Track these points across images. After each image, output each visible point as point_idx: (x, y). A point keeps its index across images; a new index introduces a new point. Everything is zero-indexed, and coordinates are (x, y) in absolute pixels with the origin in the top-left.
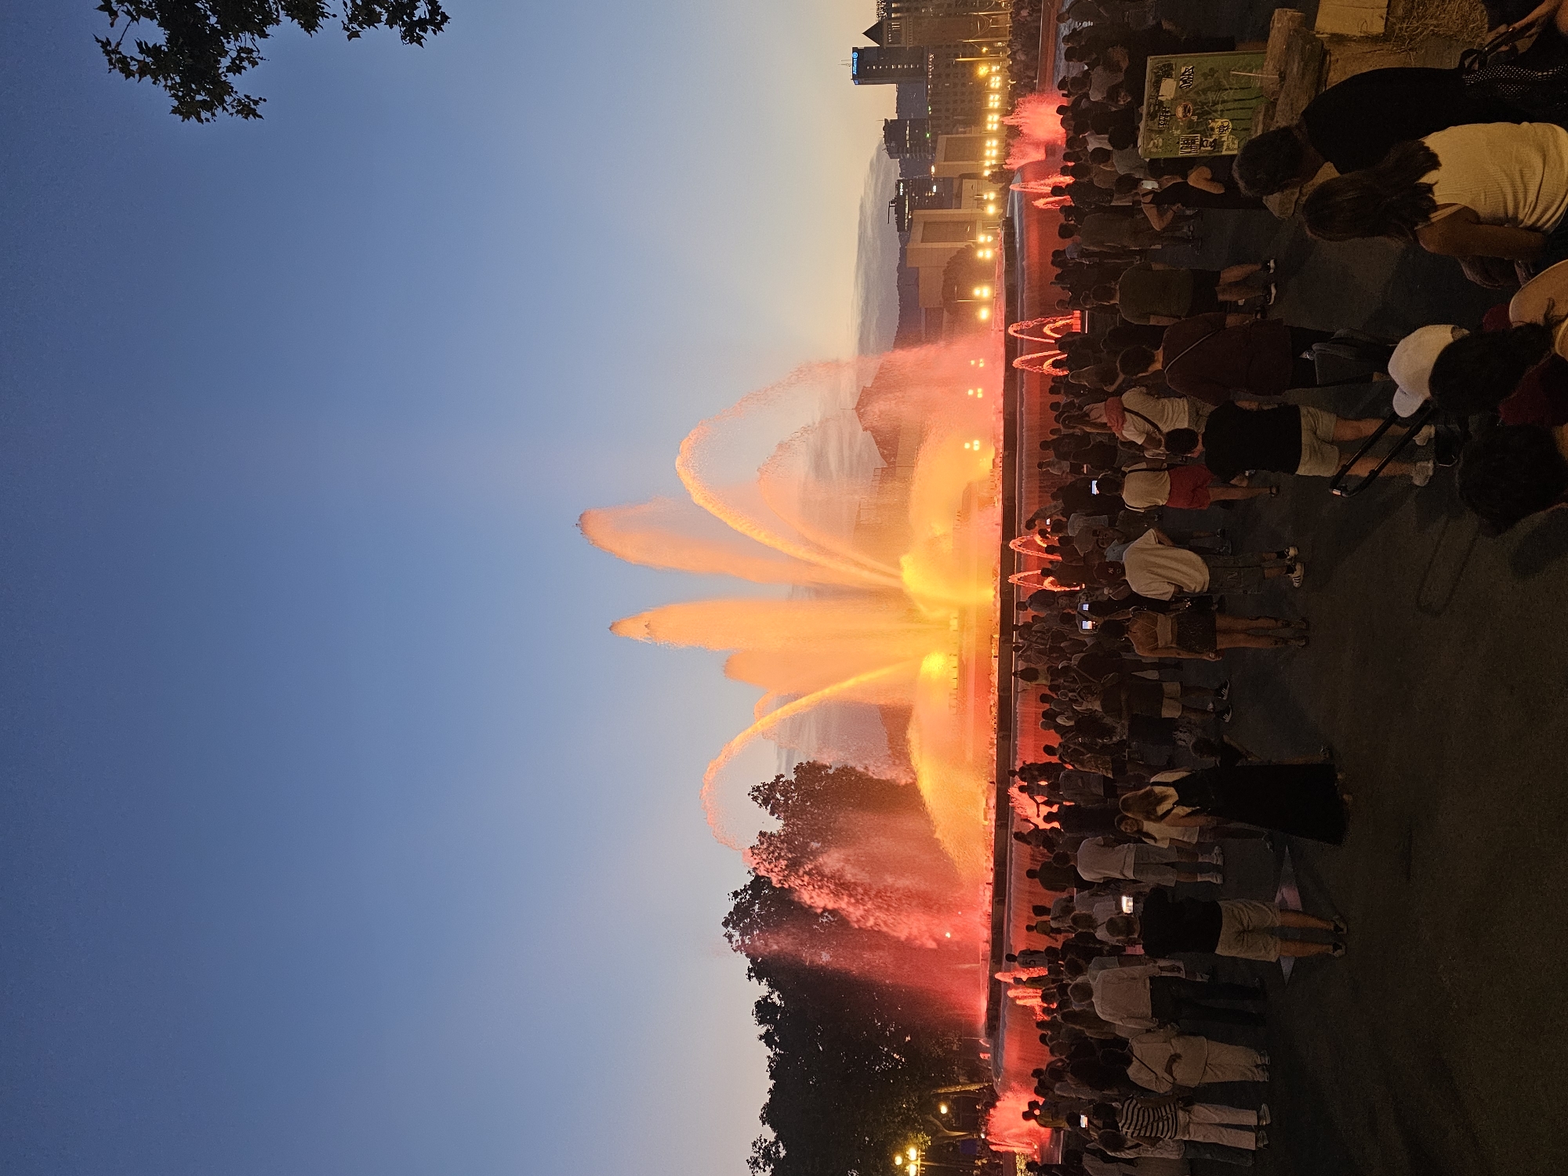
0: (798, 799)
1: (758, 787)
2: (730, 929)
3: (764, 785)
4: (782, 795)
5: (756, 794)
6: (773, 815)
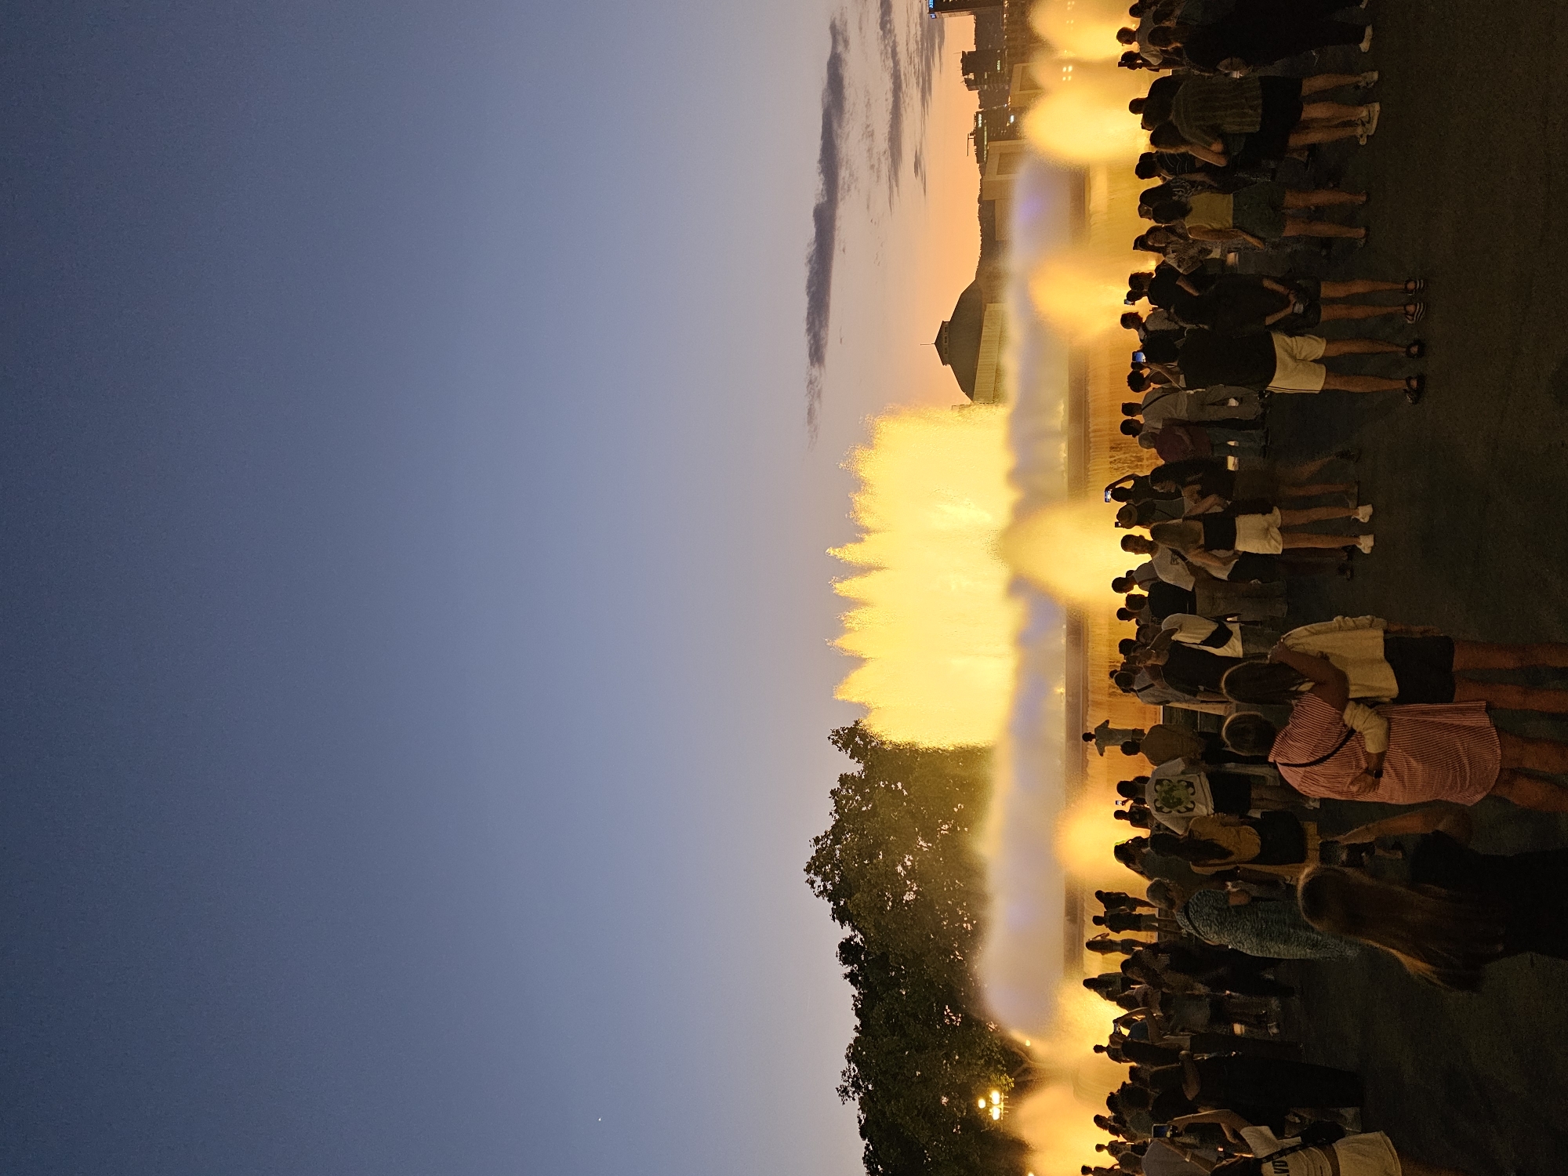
1: (839, 731)
3: (843, 729)
4: (860, 741)
5: (835, 737)
6: (854, 758)
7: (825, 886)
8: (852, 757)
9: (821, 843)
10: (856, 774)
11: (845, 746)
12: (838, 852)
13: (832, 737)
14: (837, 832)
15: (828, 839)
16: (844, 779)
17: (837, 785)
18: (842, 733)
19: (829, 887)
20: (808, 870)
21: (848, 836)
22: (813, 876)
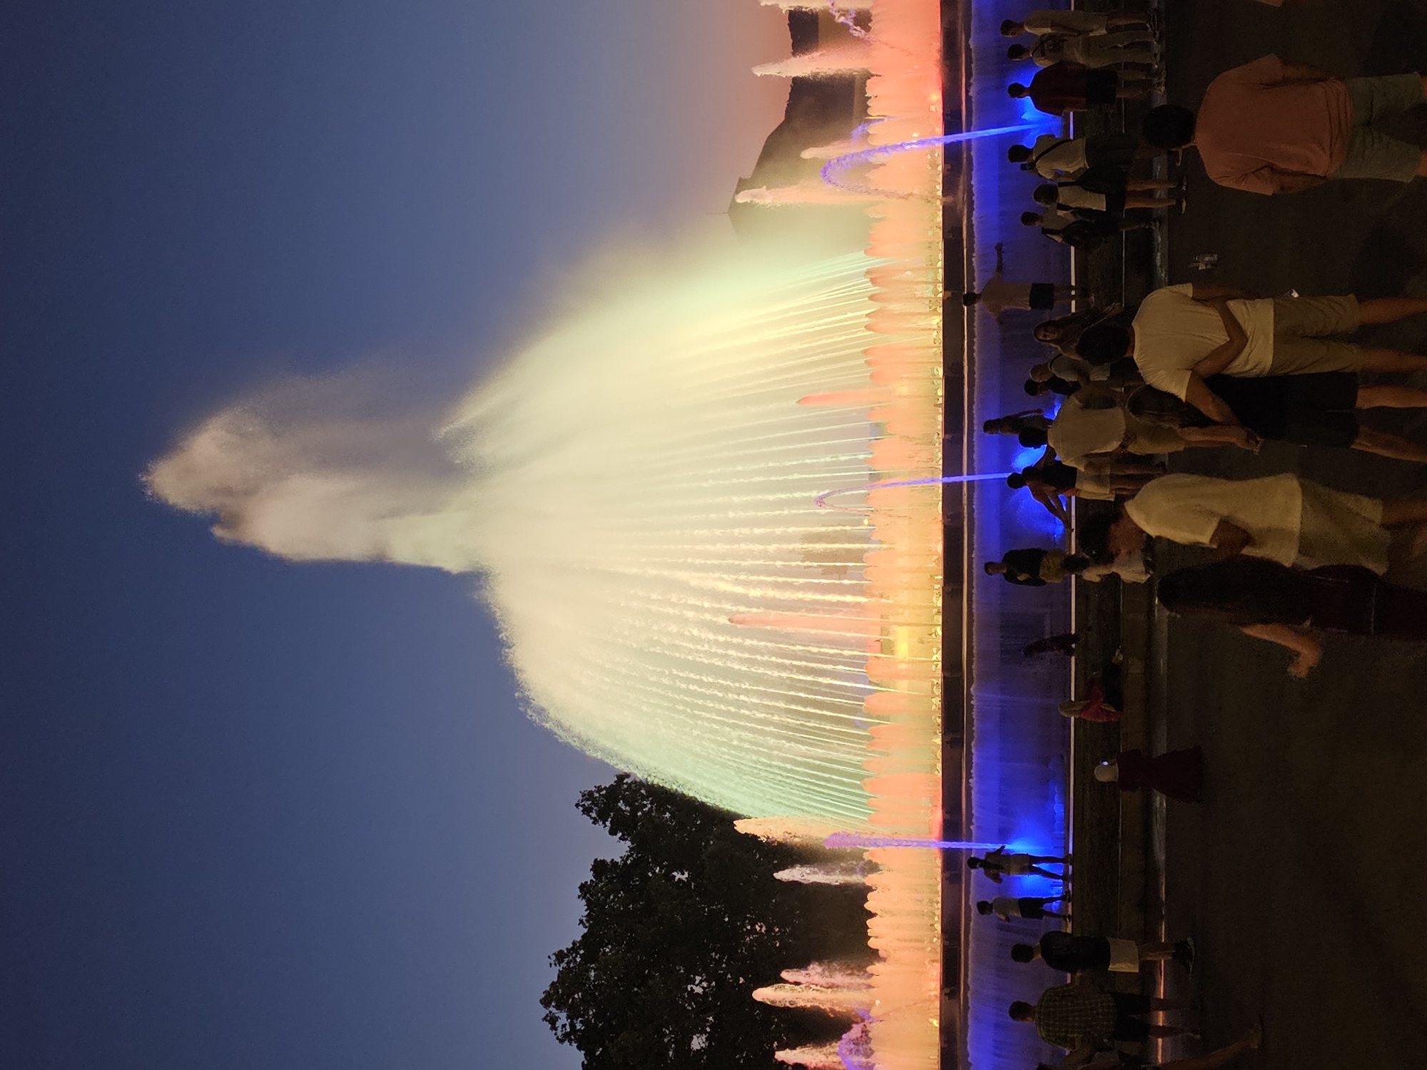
0: (652, 807)
1: (591, 793)
2: (551, 1009)
3: (599, 789)
4: (626, 806)
5: (587, 803)
6: (616, 834)
7: (573, 1026)
8: (613, 832)
9: (566, 960)
10: (619, 860)
11: (602, 817)
12: (593, 974)
13: (583, 803)
14: (589, 944)
15: (576, 956)
16: (600, 867)
17: (589, 877)
18: (597, 795)
19: (578, 1028)
20: (546, 1002)
21: (607, 950)
22: (554, 1010)
